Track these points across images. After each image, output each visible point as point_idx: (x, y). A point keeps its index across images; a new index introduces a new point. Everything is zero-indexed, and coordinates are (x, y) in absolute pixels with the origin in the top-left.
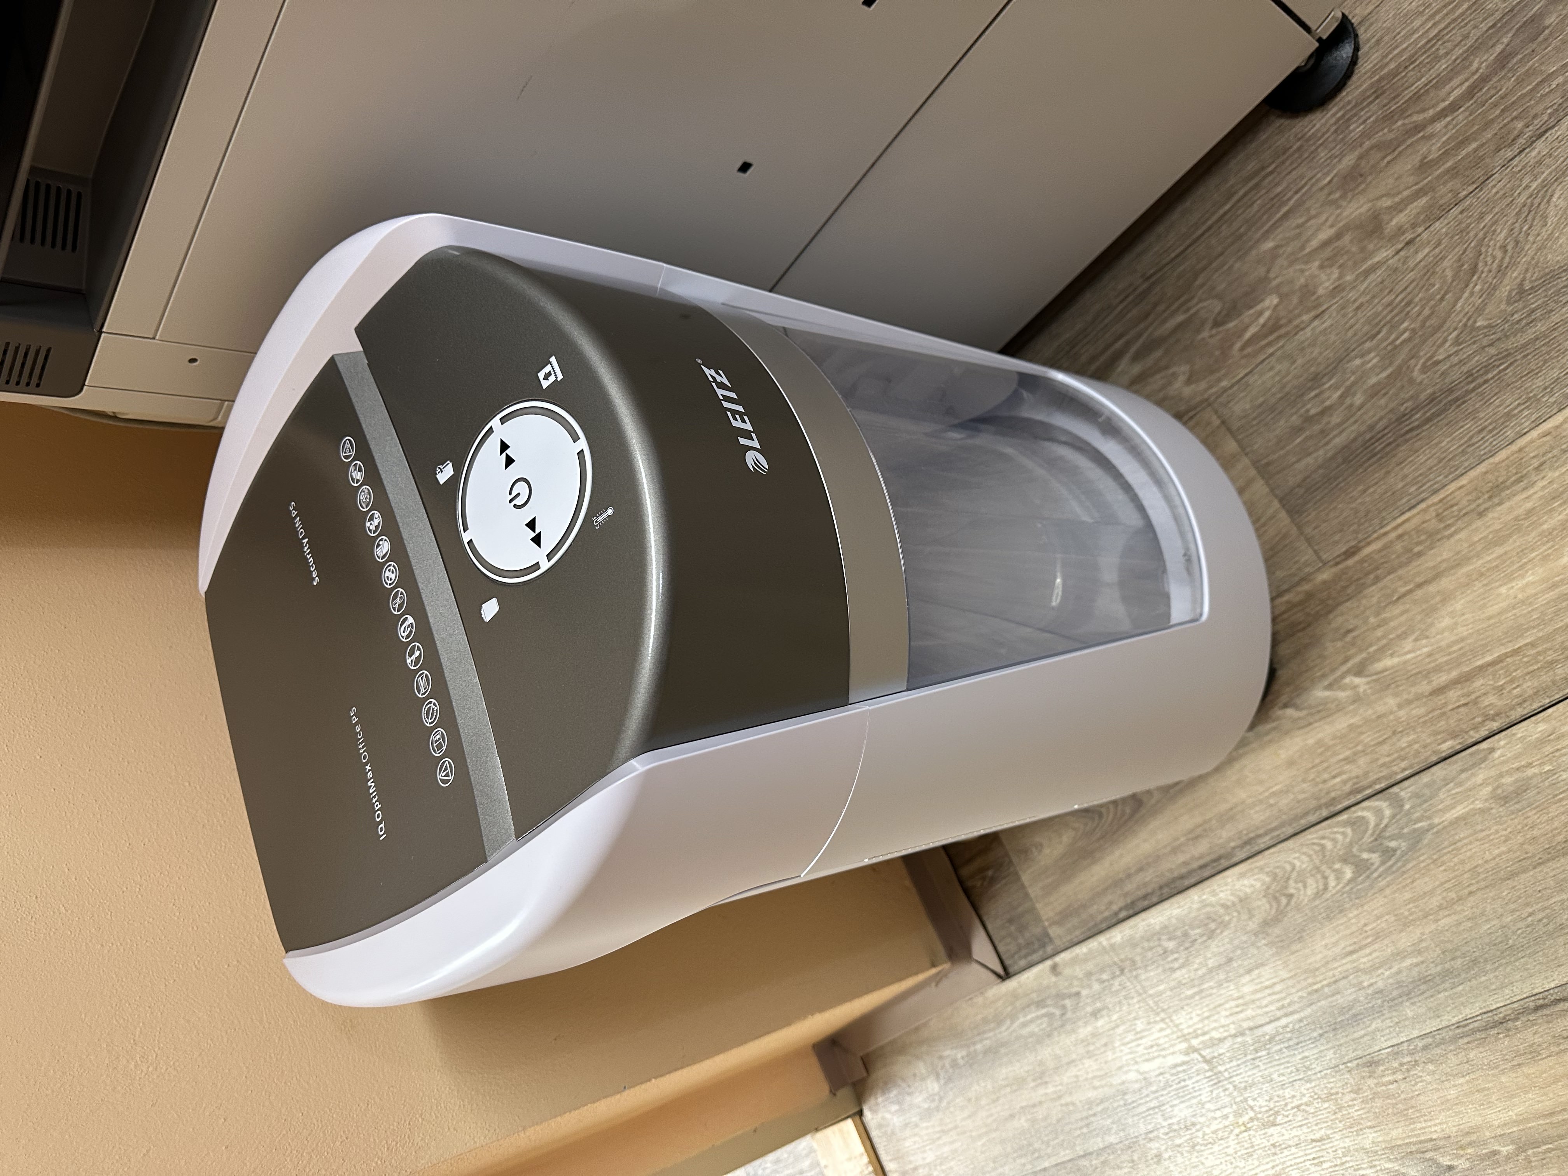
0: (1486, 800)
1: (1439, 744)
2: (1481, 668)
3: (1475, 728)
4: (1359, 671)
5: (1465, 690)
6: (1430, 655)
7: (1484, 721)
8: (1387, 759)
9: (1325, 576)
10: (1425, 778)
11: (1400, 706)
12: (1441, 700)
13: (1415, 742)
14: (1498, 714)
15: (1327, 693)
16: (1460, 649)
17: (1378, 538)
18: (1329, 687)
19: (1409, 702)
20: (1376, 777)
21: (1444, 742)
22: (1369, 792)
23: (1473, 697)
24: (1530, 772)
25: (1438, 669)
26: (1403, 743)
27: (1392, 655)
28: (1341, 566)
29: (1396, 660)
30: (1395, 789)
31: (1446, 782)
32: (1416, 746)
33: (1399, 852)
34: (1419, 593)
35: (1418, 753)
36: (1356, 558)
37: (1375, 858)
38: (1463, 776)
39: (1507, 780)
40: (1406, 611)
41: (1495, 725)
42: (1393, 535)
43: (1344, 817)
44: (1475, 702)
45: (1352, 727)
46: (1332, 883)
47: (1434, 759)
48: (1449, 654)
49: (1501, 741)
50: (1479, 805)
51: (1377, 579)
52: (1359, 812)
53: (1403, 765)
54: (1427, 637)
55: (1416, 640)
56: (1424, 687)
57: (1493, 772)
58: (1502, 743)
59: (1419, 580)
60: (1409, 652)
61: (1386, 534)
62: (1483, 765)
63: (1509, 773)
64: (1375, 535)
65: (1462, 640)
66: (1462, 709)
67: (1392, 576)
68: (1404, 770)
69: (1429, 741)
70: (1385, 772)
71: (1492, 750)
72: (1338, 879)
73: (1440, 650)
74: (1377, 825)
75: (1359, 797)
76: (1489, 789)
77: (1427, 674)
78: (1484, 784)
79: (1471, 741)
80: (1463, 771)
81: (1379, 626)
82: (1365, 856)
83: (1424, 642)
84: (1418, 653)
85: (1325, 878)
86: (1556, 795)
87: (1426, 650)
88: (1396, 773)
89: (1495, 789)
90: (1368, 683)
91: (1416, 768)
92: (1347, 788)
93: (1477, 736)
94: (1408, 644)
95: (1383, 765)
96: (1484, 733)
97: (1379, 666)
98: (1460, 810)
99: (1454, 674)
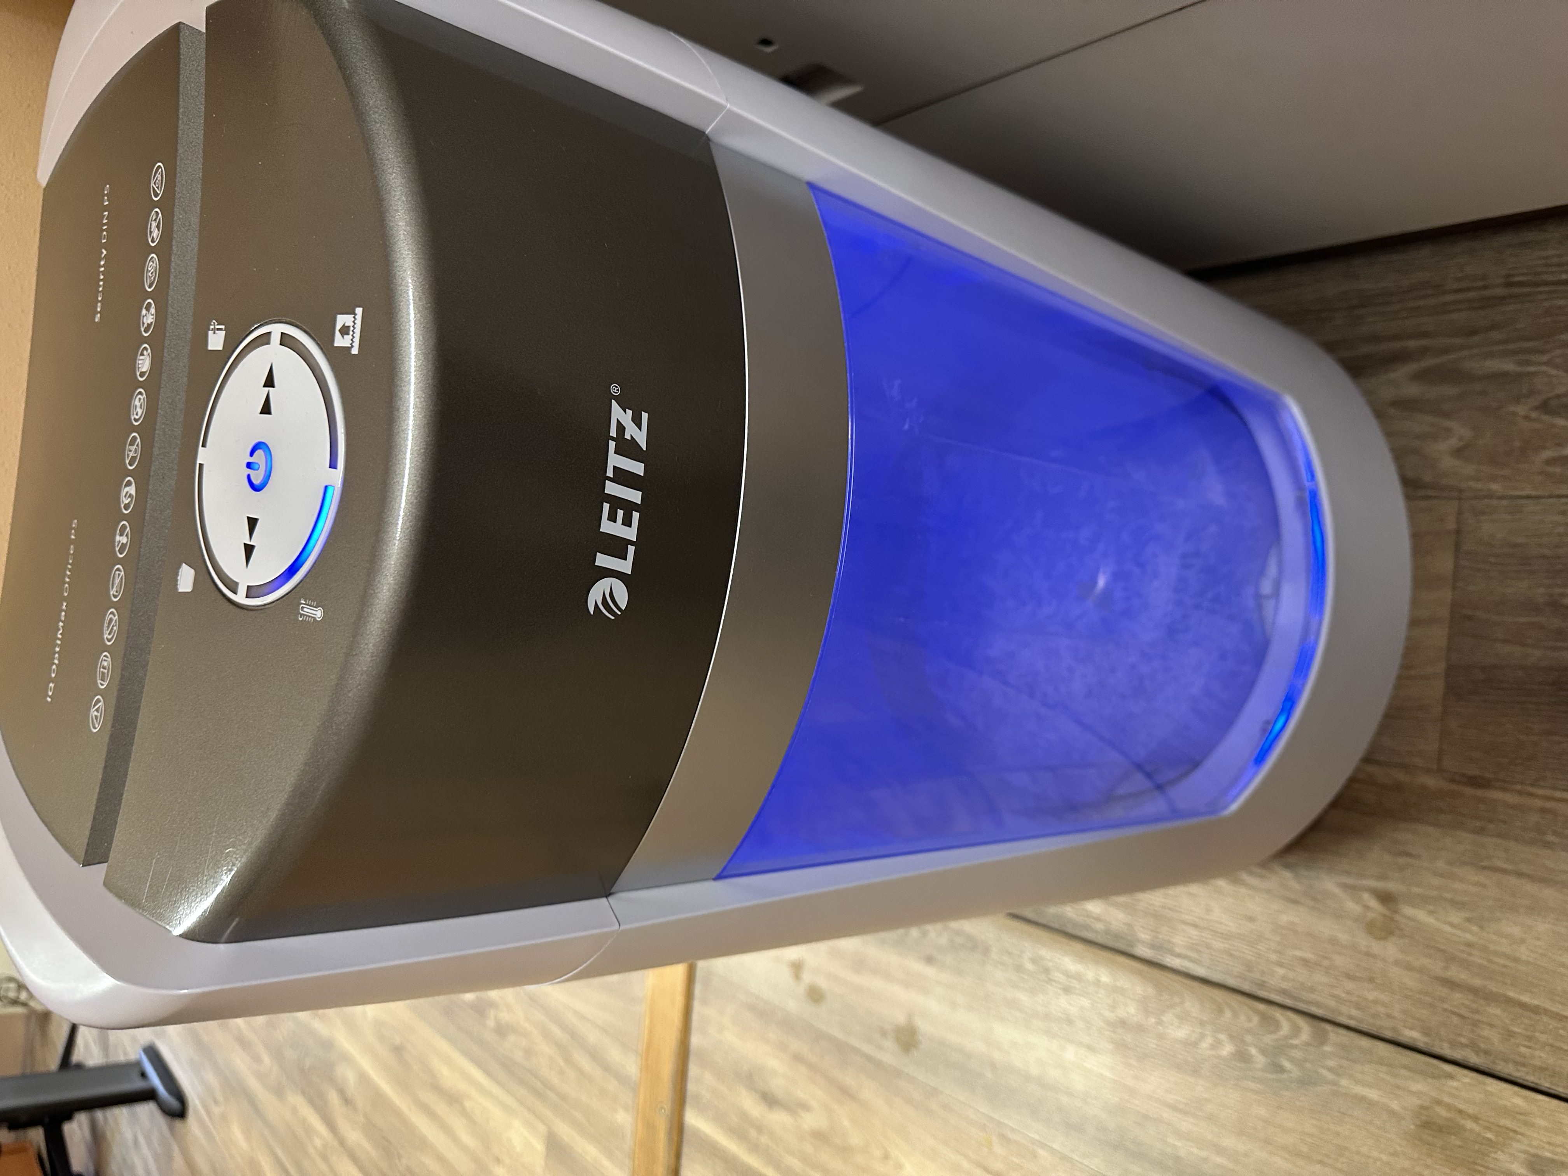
0: (1405, 1108)
1: (1405, 1026)
2: (1510, 1002)
3: (1453, 1044)
4: (1386, 898)
5: (1474, 1006)
6: (1469, 945)
7: (1466, 1046)
8: (1344, 995)
9: (1432, 782)
10: (1365, 1042)
11: (1397, 963)
12: (1443, 991)
13: (1383, 1004)
14: (1487, 1053)
15: (1337, 890)
16: (1505, 966)
17: (1520, 793)
18: (1345, 887)
19: (1409, 967)
20: (1319, 999)
21: (1411, 1029)
22: (1302, 1006)
23: (1477, 1017)
24: (1469, 1124)
25: (1465, 964)
26: (1371, 995)
27: (1431, 913)
28: (1455, 787)
29: (1431, 920)
30: (1328, 1027)
31: (1381, 1062)
32: (1381, 1009)
33: (1285, 1076)
34: (1513, 881)
35: (1375, 1016)
36: (1479, 793)
37: (1260, 1060)
38: (1403, 1072)
39: (1444, 1113)
40: (1484, 886)
41: (1474, 1059)
42: (1539, 803)
43: (1261, 1007)
44: (1475, 1024)
45: (1333, 941)
46: (1205, 1044)
47: (1388, 1034)
48: (1490, 961)
49: (1468, 1077)
50: (1395, 1105)
51: (1481, 831)
52: (1277, 1014)
53: (1354, 1012)
54: (1481, 927)
55: (1468, 920)
56: (1437, 967)
57: (1435, 1094)
58: (1466, 1080)
59: (1524, 868)
60: (1452, 925)
61: (1530, 795)
62: (1430, 1080)
63: (1449, 1107)
64: (1518, 787)
65: (1516, 960)
66: (1455, 1020)
67: (1499, 841)
68: (1351, 1017)
69: (1396, 1014)
70: (1332, 1003)
71: (1451, 1077)
72: (1213, 1047)
73: (1484, 949)
74: (1286, 1037)
75: (1289, 1002)
76: (1419, 1102)
77: (1450, 959)
78: (1418, 1094)
79: (1437, 1050)
80: (1405, 1067)
81: (1442, 876)
82: (1253, 1051)
83: (1475, 929)
84: (1459, 932)
85: (1202, 1036)
86: (1476, 1164)
87: (1469, 937)
88: (1341, 1014)
89: (1422, 1107)
90: (1385, 916)
91: (1364, 1027)
92: (1284, 985)
93: (1447, 1052)
94: (1456, 917)
95: (1336, 997)
96: (1457, 1055)
97: (1408, 910)
98: (1373, 1094)
99: (1477, 982)
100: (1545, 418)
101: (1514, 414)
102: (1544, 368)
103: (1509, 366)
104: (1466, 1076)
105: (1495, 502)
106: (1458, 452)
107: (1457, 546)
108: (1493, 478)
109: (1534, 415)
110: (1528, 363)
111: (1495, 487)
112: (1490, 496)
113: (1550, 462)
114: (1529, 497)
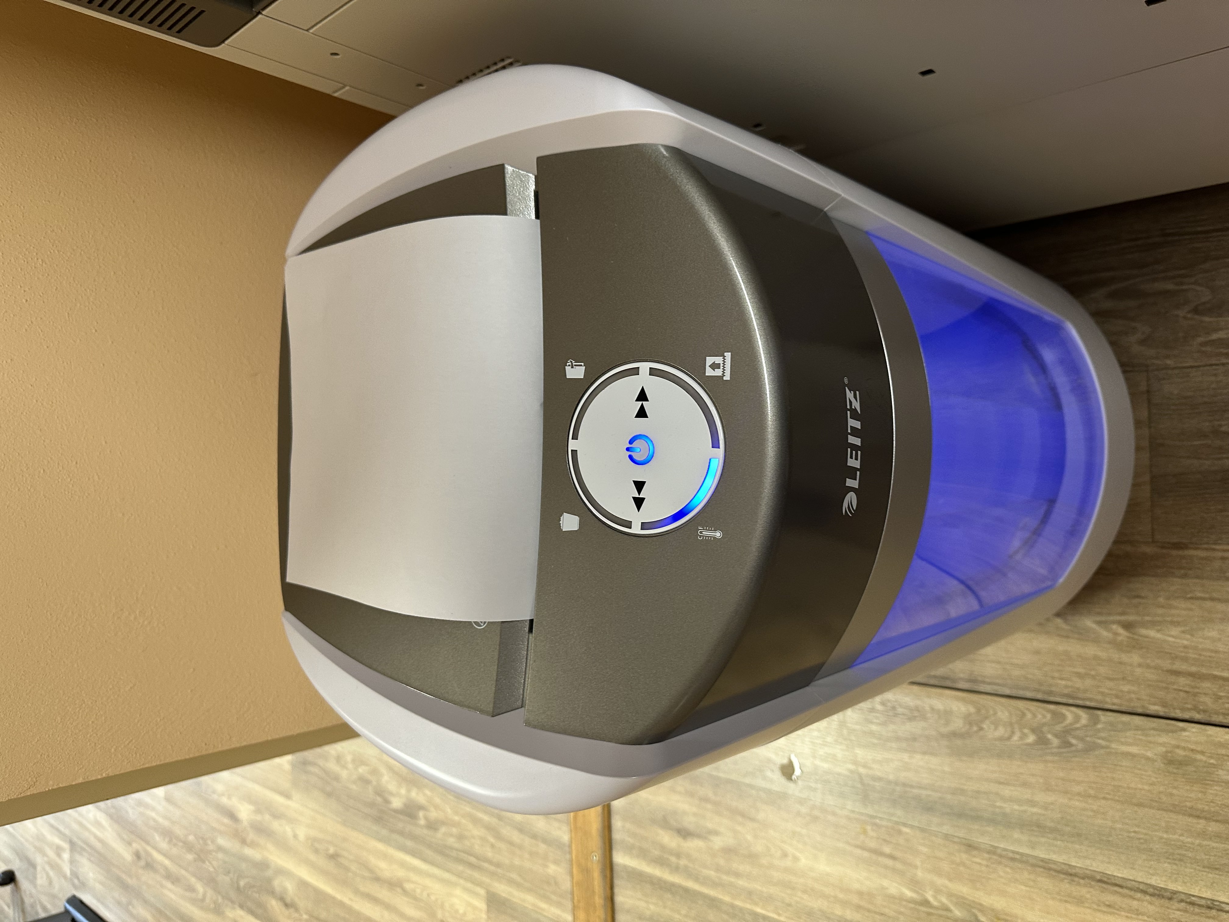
0: (1156, 754)
1: (1149, 704)
2: (1215, 677)
3: (1183, 710)
4: (1128, 626)
5: (1193, 684)
6: (1185, 647)
7: (1191, 709)
8: (1106, 691)
9: (1149, 550)
10: (1126, 718)
11: (1140, 665)
12: (1172, 678)
13: (1134, 692)
14: (1204, 711)
15: (1094, 626)
16: (1210, 657)
17: (1207, 549)
18: (1099, 623)
19: (1148, 667)
20: (1091, 696)
21: (1154, 704)
22: (1080, 702)
23: (1196, 690)
24: (1199, 757)
25: (1185, 659)
26: (1126, 688)
27: (1158, 631)
28: (1164, 551)
29: (1159, 636)
30: (1099, 713)
31: (1137, 728)
32: (1133, 696)
33: (1073, 748)
34: (1209, 604)
35: (1131, 700)
36: (1180, 553)
37: (1055, 742)
38: (1152, 732)
39: (1181, 752)
40: (1191, 610)
41: (1197, 716)
42: (1220, 554)
43: (1052, 707)
44: (1195, 695)
45: (1096, 658)
46: (1016, 738)
47: (1140, 710)
48: (1200, 655)
50: (1149, 754)
51: (1185, 576)
52: (1064, 710)
53: (1116, 701)
54: (1192, 635)
55: (1183, 632)
56: (1166, 664)
57: (1174, 742)
58: (1194, 730)
59: (1215, 595)
60: (1173, 636)
61: (1214, 550)
62: (1170, 734)
63: (1184, 749)
64: (1206, 546)
65: (1216, 652)
66: (1182, 694)
67: (1197, 581)
68: (1114, 704)
69: (1144, 697)
70: (1099, 697)
71: (1184, 730)
72: (1021, 738)
73: (1195, 648)
74: (1071, 724)
75: (1071, 701)
76: (1164, 749)
77: (1174, 658)
78: (1163, 744)
79: (1173, 715)
80: (1154, 729)
81: (1163, 607)
82: (1049, 736)
83: (1188, 636)
84: (1178, 641)
85: (1013, 733)
86: (1206, 780)
87: (1185, 642)
88: (1106, 703)
89: (1167, 752)
90: (1129, 638)
91: (1123, 709)
92: (1066, 691)
93: (1179, 714)
94: (1175, 631)
95: (1102, 693)
96: (1186, 716)
97: (1143, 631)
98: (1134, 750)
99: (1193, 669)
100: (1196, 317)
101: (1177, 316)
102: (1193, 286)
103: (1170, 286)
104: (1193, 728)
105: (1170, 372)
106: (1142, 342)
107: (1149, 401)
108: (1167, 357)
109: (1189, 316)
110: (1182, 284)
111: (1168, 362)
112: (1167, 368)
113: (1203, 344)
114: (1192, 367)
